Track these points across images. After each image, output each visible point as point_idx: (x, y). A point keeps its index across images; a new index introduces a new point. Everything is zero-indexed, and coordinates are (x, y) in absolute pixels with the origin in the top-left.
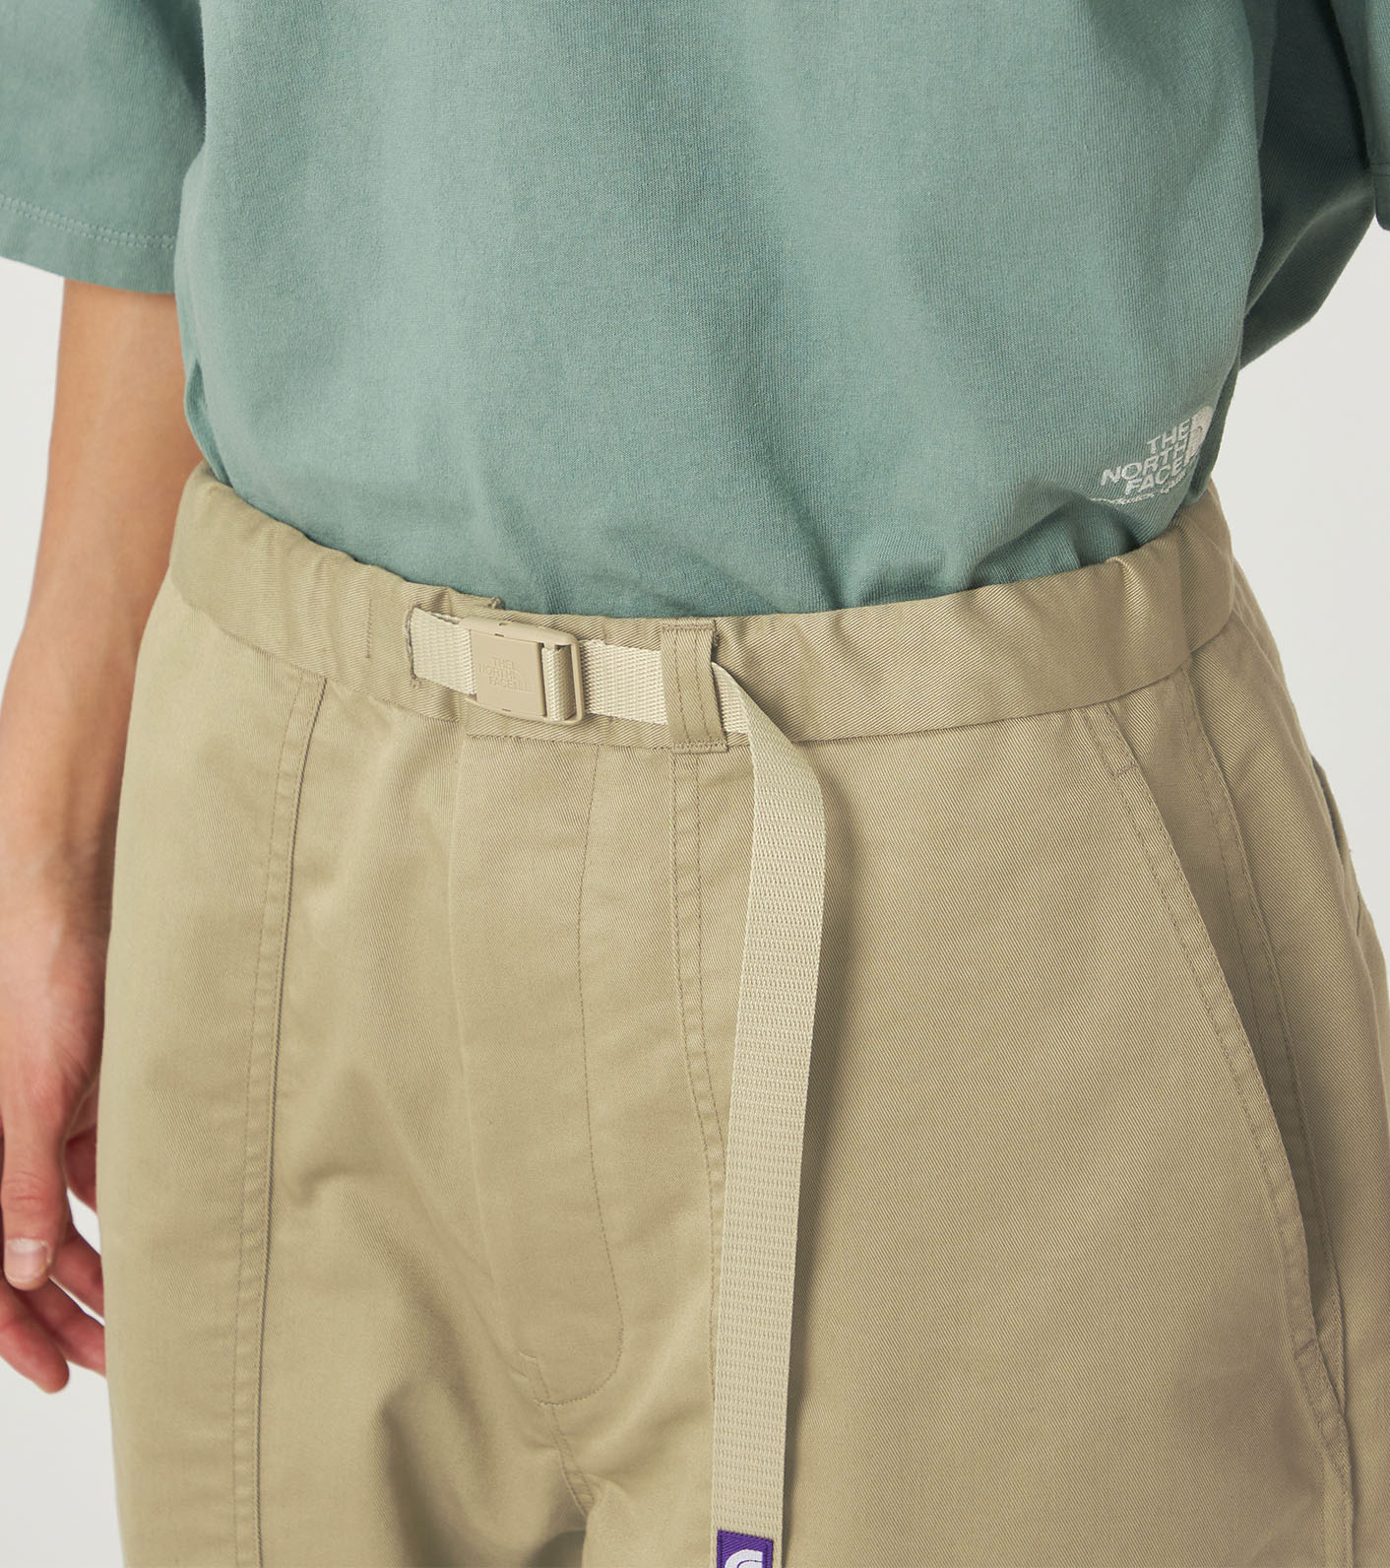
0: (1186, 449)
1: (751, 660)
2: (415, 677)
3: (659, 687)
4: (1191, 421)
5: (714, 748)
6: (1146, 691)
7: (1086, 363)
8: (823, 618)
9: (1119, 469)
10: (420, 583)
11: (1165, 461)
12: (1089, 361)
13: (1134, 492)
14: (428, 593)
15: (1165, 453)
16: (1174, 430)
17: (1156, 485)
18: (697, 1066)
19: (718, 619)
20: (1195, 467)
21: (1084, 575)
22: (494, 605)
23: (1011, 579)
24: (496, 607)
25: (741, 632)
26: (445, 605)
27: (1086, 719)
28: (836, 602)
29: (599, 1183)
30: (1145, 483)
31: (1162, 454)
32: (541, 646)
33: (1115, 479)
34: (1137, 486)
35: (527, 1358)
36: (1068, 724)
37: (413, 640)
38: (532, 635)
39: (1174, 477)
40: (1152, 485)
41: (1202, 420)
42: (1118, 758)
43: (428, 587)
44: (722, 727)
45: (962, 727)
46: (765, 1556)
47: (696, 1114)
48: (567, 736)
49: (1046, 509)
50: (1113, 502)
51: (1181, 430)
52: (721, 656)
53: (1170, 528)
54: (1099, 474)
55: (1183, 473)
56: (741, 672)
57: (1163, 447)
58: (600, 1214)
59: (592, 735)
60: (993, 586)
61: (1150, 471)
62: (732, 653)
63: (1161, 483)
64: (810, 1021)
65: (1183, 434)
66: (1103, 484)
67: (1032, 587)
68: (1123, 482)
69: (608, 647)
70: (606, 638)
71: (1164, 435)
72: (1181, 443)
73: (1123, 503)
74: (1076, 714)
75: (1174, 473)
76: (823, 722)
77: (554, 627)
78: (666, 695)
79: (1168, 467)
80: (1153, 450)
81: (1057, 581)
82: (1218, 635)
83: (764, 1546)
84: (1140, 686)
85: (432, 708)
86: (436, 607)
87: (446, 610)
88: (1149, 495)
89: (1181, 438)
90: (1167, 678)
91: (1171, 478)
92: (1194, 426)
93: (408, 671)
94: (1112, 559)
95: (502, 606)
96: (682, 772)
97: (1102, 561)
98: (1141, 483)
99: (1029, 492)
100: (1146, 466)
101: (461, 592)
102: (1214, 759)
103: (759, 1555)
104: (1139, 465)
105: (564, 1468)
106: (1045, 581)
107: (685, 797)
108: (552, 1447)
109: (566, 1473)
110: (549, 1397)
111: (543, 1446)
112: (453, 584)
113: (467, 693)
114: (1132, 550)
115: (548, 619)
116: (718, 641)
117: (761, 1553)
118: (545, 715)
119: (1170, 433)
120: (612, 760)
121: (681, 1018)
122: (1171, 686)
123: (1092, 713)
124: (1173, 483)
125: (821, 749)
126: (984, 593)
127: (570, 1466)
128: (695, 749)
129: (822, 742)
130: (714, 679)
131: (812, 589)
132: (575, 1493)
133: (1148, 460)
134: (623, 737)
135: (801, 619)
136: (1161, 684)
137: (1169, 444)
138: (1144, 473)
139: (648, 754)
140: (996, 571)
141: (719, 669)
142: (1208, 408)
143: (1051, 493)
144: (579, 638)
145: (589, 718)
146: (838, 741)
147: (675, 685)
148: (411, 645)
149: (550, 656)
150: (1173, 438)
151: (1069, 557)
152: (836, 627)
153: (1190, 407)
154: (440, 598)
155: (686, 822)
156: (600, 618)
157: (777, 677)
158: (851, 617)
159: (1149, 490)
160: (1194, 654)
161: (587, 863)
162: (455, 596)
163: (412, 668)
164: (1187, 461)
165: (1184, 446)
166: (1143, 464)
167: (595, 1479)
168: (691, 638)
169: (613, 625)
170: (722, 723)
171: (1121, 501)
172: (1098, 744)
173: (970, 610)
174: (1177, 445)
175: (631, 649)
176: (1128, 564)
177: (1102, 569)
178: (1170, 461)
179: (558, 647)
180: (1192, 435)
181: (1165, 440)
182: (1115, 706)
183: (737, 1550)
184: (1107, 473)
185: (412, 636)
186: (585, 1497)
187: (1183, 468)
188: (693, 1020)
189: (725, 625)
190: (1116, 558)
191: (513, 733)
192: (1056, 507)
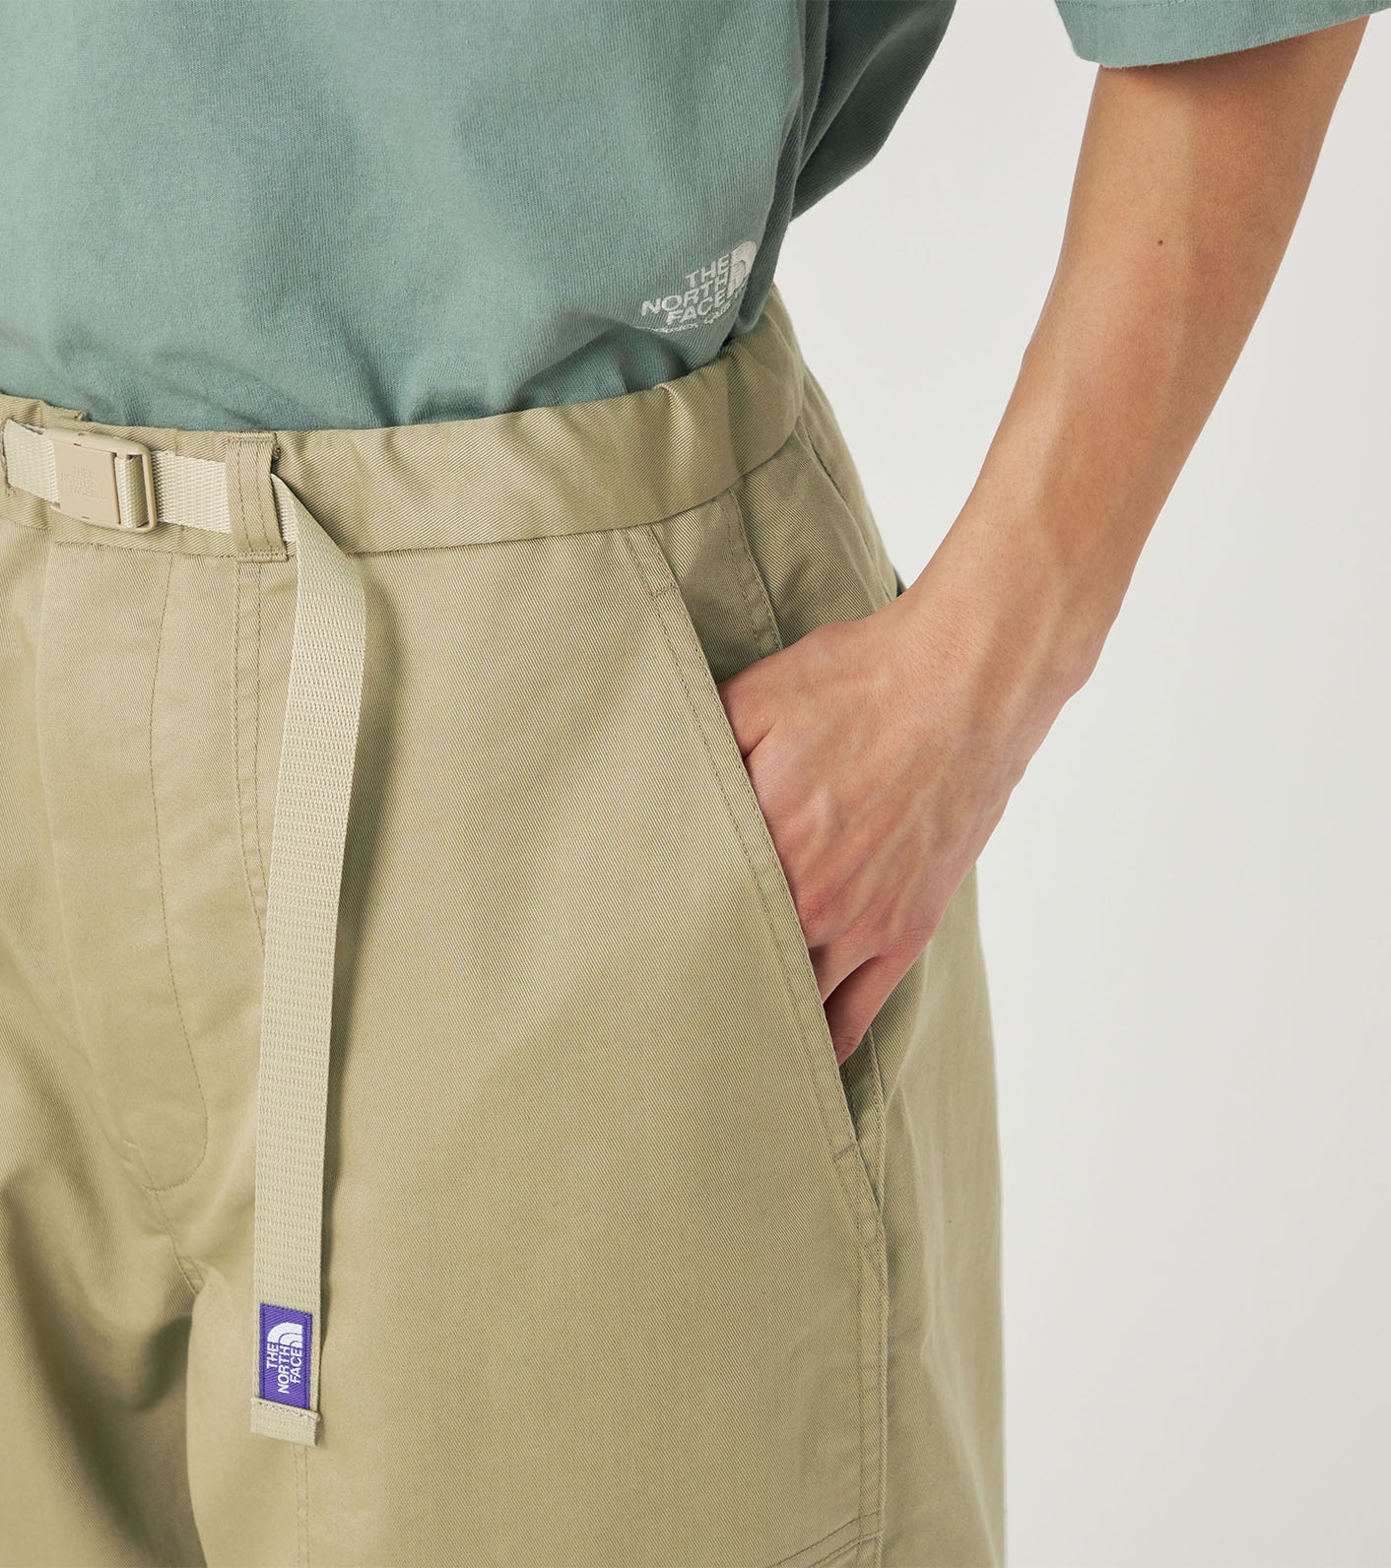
0: (728, 282)
1: (309, 473)
2: (9, 486)
3: (223, 497)
4: (730, 255)
5: (275, 558)
6: (692, 513)
7: (622, 201)
8: (377, 434)
9: (658, 301)
10: (14, 395)
11: (706, 293)
12: (625, 199)
13: (676, 323)
14: (21, 406)
15: (705, 287)
16: (713, 264)
17: (698, 316)
18: (253, 862)
19: (279, 433)
20: (742, 298)
21: (628, 402)
22: (80, 417)
23: (555, 403)
24: (82, 420)
25: (300, 446)
26: (37, 417)
27: (628, 540)
28: (389, 420)
29: (176, 976)
30: (686, 314)
31: (702, 287)
32: (115, 455)
33: (656, 310)
34: (679, 317)
35: (130, 1145)
36: (608, 543)
37: (6, 450)
38: (109, 446)
39: (718, 309)
40: (694, 316)
41: (745, 254)
42: (660, 578)
43: (21, 399)
44: (282, 537)
45: (505, 542)
46: (305, 1329)
47: (253, 908)
48: (143, 543)
49: (591, 335)
50: (657, 330)
51: (721, 265)
52: (281, 468)
53: (720, 356)
54: (639, 306)
55: (728, 304)
56: (299, 484)
57: (703, 280)
58: (178, 1006)
59: (167, 542)
60: (538, 409)
61: (690, 303)
62: (292, 467)
63: (705, 314)
64: (344, 817)
65: (723, 268)
66: (644, 314)
67: (576, 411)
68: (663, 313)
69: (179, 458)
70: (177, 450)
71: (703, 270)
72: (722, 277)
73: (666, 331)
74: (617, 534)
75: (717, 305)
76: (378, 534)
77: (131, 439)
78: (229, 505)
79: (711, 299)
80: (693, 283)
81: (601, 407)
82: (771, 459)
83: (305, 1320)
84: (685, 509)
85: (26, 517)
86: (29, 420)
87: (38, 422)
88: (692, 325)
89: (720, 272)
90: (713, 500)
91: (714, 309)
92: (735, 260)
93: (4, 479)
94: (658, 386)
95: (88, 418)
96: (246, 580)
97: (649, 388)
98: (682, 315)
99: (569, 321)
100: (686, 299)
101: (51, 405)
102: (759, 579)
103: (299, 1328)
104: (678, 298)
105: (176, 1253)
106: (589, 407)
107: (247, 605)
108: (165, 1233)
109: (178, 1258)
110: (152, 1183)
111: (158, 1232)
112: (45, 397)
113: (53, 501)
114: (679, 377)
115: (125, 430)
116: (279, 454)
117: (301, 1327)
118: (120, 523)
119: (708, 268)
120: (183, 568)
121: (238, 817)
122: (717, 507)
123: (633, 534)
124: (718, 314)
125: (373, 560)
126: (529, 416)
127: (181, 1252)
128: (257, 558)
129: (375, 554)
130: (274, 490)
131: (363, 409)
132: (188, 1279)
133: (687, 293)
134: (194, 544)
135: (356, 436)
136: (708, 505)
137: (709, 278)
138: (685, 305)
139: (215, 562)
140: (543, 393)
141: (277, 481)
142: (749, 243)
143: (593, 321)
144: (152, 450)
145: (161, 526)
146: (389, 553)
147: (239, 496)
148: (4, 455)
149: (122, 464)
150: (712, 272)
151: (615, 381)
152: (388, 443)
153: (729, 242)
154: (32, 410)
155: (248, 629)
156: (173, 431)
157: (333, 493)
158: (403, 435)
159: (692, 321)
160: (745, 477)
161: (159, 666)
162: (44, 408)
163: (6, 478)
164: (730, 293)
165: (725, 280)
166: (683, 297)
167: (201, 1264)
168: (254, 452)
169: (185, 438)
170: (281, 533)
171: (664, 330)
172: (639, 565)
173: (514, 433)
174: (718, 278)
175: (199, 460)
176: (673, 389)
177: (648, 395)
178: (712, 294)
179: (131, 457)
180: (733, 269)
181: (704, 275)
182: (659, 529)
183: (279, 1323)
184: (646, 305)
185: (6, 446)
186: (196, 1282)
187: (726, 300)
188: (249, 819)
189: (285, 439)
190: (662, 385)
191: (95, 540)
192: (600, 333)
